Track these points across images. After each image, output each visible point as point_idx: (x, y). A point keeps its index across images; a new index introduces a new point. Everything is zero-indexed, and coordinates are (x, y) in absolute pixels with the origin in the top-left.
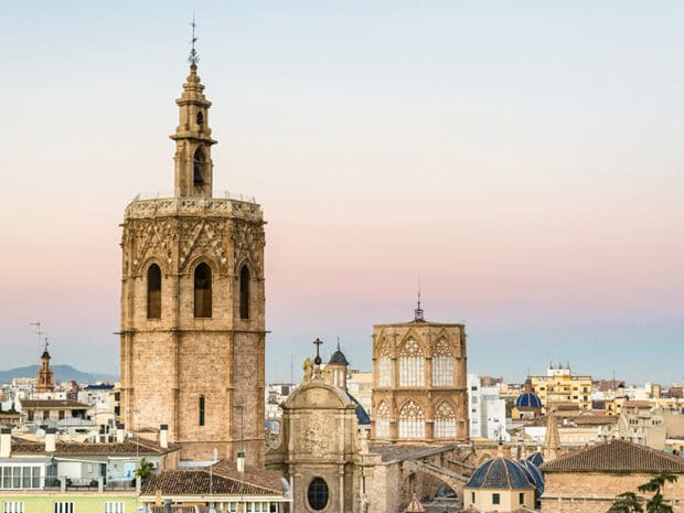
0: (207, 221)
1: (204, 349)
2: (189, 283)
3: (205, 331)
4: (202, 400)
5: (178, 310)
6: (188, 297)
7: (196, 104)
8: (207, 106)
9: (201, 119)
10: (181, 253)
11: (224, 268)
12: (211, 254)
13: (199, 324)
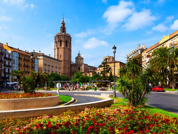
0: (61, 35)
1: (61, 50)
2: (59, 43)
3: (61, 48)
4: (61, 56)
5: (58, 46)
6: (59, 44)
7: (63, 24)
8: (65, 24)
9: (64, 26)
10: (58, 39)
11: (63, 41)
12: (62, 39)
13: (60, 47)
